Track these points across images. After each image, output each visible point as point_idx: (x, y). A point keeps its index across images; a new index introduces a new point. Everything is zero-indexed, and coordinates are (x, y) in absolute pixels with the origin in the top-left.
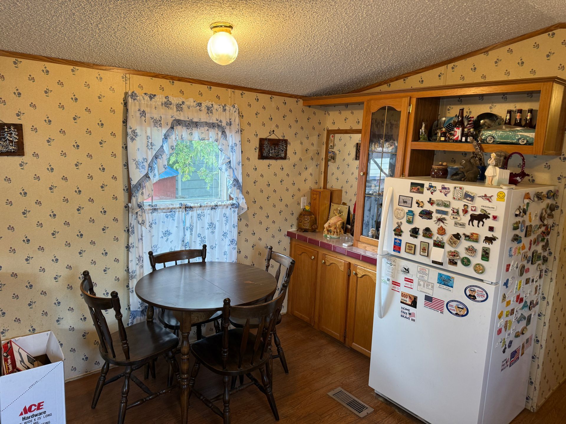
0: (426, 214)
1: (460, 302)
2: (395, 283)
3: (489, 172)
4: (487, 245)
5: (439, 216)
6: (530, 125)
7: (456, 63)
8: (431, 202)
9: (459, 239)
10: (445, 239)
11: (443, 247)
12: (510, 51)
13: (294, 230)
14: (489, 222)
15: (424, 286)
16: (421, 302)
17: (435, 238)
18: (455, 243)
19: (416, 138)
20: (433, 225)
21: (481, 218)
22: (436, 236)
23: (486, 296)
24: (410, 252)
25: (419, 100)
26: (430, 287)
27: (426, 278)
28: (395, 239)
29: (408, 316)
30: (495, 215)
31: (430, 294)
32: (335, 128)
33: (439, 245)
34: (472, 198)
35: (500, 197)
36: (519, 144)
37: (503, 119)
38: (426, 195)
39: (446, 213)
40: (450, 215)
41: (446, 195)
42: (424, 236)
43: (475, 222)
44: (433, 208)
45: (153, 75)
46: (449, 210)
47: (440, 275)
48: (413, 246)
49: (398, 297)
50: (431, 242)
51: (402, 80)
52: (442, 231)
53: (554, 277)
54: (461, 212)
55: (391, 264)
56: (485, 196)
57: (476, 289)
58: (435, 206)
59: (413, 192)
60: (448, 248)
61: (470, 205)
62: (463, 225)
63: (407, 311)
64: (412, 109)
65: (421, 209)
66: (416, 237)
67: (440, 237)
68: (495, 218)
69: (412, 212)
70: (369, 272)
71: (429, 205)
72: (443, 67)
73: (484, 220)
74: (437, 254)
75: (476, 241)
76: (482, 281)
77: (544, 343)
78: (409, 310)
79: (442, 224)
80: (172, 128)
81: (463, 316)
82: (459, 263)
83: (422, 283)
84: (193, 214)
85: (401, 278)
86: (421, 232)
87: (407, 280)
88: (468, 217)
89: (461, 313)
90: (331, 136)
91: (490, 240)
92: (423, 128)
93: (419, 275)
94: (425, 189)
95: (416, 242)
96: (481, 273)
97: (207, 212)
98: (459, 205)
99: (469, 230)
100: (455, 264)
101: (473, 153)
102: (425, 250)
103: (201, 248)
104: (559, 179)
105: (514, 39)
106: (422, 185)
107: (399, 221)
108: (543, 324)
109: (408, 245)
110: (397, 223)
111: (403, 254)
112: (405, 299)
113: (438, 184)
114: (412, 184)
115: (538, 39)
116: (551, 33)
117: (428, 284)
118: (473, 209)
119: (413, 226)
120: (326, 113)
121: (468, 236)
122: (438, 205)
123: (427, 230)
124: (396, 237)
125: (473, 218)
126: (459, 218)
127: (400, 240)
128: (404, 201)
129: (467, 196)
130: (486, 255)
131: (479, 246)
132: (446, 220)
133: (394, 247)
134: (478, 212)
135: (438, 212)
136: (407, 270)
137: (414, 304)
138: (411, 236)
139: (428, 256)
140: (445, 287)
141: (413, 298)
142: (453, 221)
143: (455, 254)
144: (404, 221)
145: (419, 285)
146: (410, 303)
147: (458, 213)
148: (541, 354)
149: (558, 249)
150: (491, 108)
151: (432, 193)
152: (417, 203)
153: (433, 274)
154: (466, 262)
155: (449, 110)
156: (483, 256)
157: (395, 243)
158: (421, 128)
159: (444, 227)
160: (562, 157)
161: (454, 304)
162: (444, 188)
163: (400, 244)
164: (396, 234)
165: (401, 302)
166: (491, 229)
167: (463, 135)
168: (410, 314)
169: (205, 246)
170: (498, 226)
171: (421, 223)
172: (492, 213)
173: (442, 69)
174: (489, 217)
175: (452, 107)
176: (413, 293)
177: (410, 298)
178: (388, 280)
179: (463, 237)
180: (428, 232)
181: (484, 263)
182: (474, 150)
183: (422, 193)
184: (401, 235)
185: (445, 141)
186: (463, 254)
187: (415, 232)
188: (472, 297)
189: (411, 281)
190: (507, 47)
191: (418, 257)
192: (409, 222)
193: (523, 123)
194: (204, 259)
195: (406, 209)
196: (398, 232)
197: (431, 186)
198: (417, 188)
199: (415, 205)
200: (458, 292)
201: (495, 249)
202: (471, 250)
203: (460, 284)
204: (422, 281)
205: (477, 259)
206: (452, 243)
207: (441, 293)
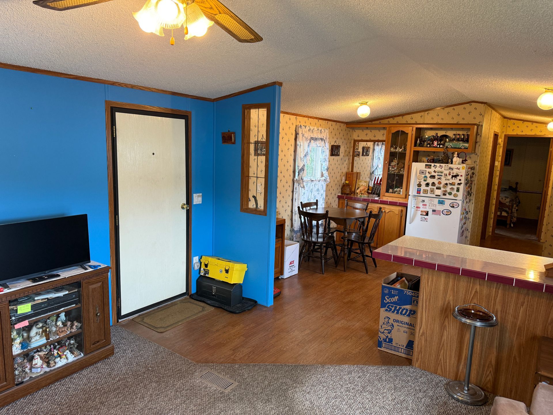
0: (433, 177)
1: (448, 210)
2: (417, 207)
3: (455, 159)
4: (458, 186)
5: (439, 177)
6: (467, 141)
7: (429, 112)
8: (435, 172)
9: (447, 185)
10: (441, 186)
11: (440, 189)
12: (454, 109)
13: (340, 194)
14: (459, 178)
15: (432, 206)
16: (430, 213)
17: (437, 186)
18: (446, 187)
19: (415, 145)
20: (436, 181)
21: (456, 176)
22: (437, 185)
23: (458, 205)
24: (426, 193)
25: (416, 128)
26: (435, 206)
27: (433, 203)
28: (418, 189)
29: (424, 220)
30: (461, 175)
31: (434, 209)
32: (360, 139)
33: (438, 188)
34: (452, 169)
35: (463, 168)
36: (462, 148)
37: (451, 138)
38: (433, 169)
39: (441, 176)
40: (443, 176)
41: (441, 168)
42: (432, 186)
43: (454, 178)
44: (436, 174)
45: (303, 116)
46: (443, 174)
47: (439, 200)
48: (427, 190)
49: (419, 213)
50: (435, 188)
51: (401, 117)
52: (440, 183)
53: (473, 202)
54: (448, 175)
55: (416, 200)
56: (458, 168)
57: (454, 203)
58: (436, 173)
59: (427, 168)
60: (442, 189)
61: (451, 172)
62: (449, 180)
63: (424, 218)
64: (414, 133)
65: (430, 175)
66: (428, 187)
67: (439, 185)
68: (461, 176)
69: (426, 176)
70: (393, 209)
71: (434, 173)
72: (423, 113)
73: (457, 177)
74: (438, 192)
75: (454, 185)
76: (456, 200)
77: (470, 230)
78: (424, 217)
79: (440, 180)
80: (310, 142)
81: (449, 215)
82: (447, 194)
83: (431, 205)
84: (313, 183)
85: (421, 205)
86: (430, 184)
87: (423, 205)
88: (451, 176)
89: (449, 214)
90: (357, 143)
91: (459, 184)
92: (418, 141)
93: (429, 202)
94: (432, 167)
95: (428, 188)
96: (456, 197)
97: (317, 183)
99: (451, 181)
100: (446, 195)
101: (444, 152)
102: (432, 191)
103: (315, 201)
104: (474, 162)
105: (455, 104)
106: (431, 165)
107: (420, 181)
108: (469, 222)
109: (424, 190)
110: (419, 182)
111: (422, 194)
112: (423, 213)
113: (438, 165)
114: (426, 165)
115: (465, 106)
116: (470, 104)
118: (453, 173)
119: (426, 182)
120: (353, 130)
121: (451, 184)
122: (438, 173)
123: (433, 183)
124: (418, 188)
125: (453, 176)
126: (447, 177)
127: (420, 189)
128: (422, 172)
129: (450, 168)
130: (458, 190)
131: (455, 187)
132: (441, 178)
133: (417, 192)
134: (455, 174)
135: (438, 175)
136: (424, 201)
137: (427, 214)
138: (426, 186)
139: (433, 194)
140: (441, 205)
141: (426, 212)
142: (445, 179)
143: (446, 191)
144: (422, 180)
145: (429, 206)
146: (425, 214)
147: (446, 175)
148: (469, 235)
149: (475, 190)
150: (446, 132)
151: (435, 168)
152: (428, 172)
153: (436, 201)
154: (450, 194)
155: (426, 132)
156: (457, 190)
157: (418, 190)
158: (417, 141)
159: (441, 181)
160: (475, 153)
161: (445, 211)
162: (440, 166)
163: (420, 190)
164: (418, 187)
165: (421, 215)
166: (460, 180)
167: (438, 145)
168: (425, 219)
169: (317, 200)
170: (463, 179)
171: (430, 181)
172: (460, 174)
173: (422, 114)
174: (459, 176)
175: (427, 131)
176: (426, 210)
177: (425, 212)
178: (414, 206)
179: (449, 184)
180: (433, 184)
181: (457, 193)
182: (444, 151)
183: (431, 168)
184: (421, 187)
185: (429, 147)
186: (449, 190)
187: (427, 185)
188: (453, 207)
189: (426, 205)
190: (452, 108)
191: (429, 195)
192: (425, 181)
193: (460, 139)
194: (317, 206)
195: (423, 176)
196: (419, 185)
197: (435, 166)
198: (429, 167)
199: (427, 174)
200: (447, 206)
201: (462, 187)
202: (452, 189)
203: (447, 203)
204: (431, 204)
205: (454, 192)
206: (444, 187)
207: (439, 208)
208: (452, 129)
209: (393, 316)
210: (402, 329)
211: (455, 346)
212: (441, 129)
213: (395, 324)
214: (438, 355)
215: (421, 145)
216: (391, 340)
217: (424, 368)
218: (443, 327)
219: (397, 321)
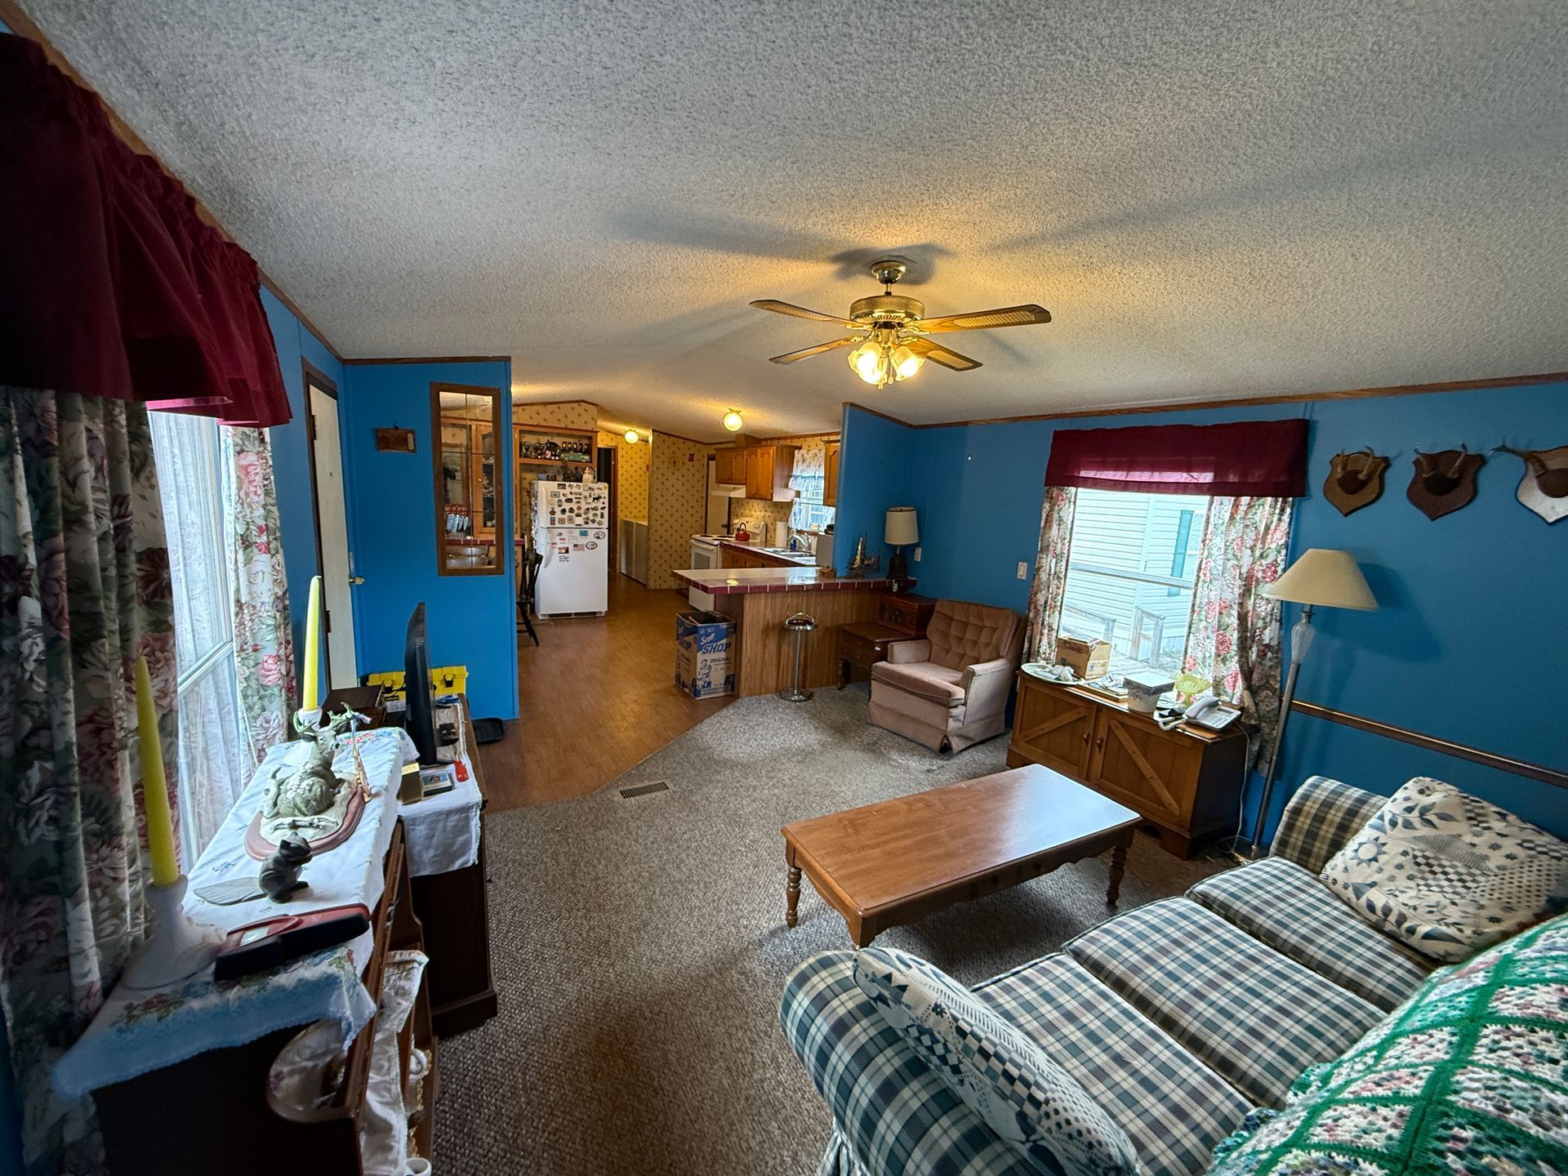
0: (569, 500)
1: (592, 542)
2: (553, 544)
3: (587, 476)
4: (601, 511)
5: (577, 500)
6: (588, 452)
8: (571, 493)
9: (588, 510)
10: (582, 512)
11: (581, 516)
12: (559, 408)
14: (601, 500)
15: (572, 540)
16: (571, 549)
18: (587, 513)
20: (573, 506)
21: (598, 499)
22: (576, 511)
23: (604, 535)
24: (561, 523)
26: (576, 539)
27: (573, 535)
28: (551, 518)
29: (564, 560)
31: (576, 543)
33: (578, 515)
37: (563, 447)
38: (568, 490)
39: (580, 498)
40: (582, 499)
41: (579, 489)
43: (595, 501)
44: (573, 497)
47: (581, 531)
48: (563, 519)
49: (557, 550)
52: (579, 508)
54: (588, 497)
55: (547, 533)
56: (599, 488)
57: (599, 533)
58: (573, 495)
59: (560, 489)
60: (583, 516)
61: (592, 493)
62: (589, 503)
63: (563, 557)
65: (566, 498)
66: (565, 514)
67: (578, 511)
68: (605, 498)
69: (560, 500)
71: (570, 495)
74: (579, 520)
75: (597, 510)
76: (601, 529)
79: (578, 504)
81: (594, 548)
82: (590, 522)
85: (557, 540)
86: (567, 511)
87: (561, 539)
88: (592, 499)
91: (603, 508)
93: (568, 534)
94: (567, 487)
95: (565, 516)
96: (600, 525)
98: (587, 494)
99: (593, 505)
100: (588, 523)
102: (571, 520)
105: (561, 402)
106: (565, 485)
107: (552, 506)
109: (560, 519)
110: (551, 508)
111: (557, 525)
112: (561, 550)
113: (574, 484)
114: (559, 485)
115: (573, 405)
116: (579, 404)
117: (574, 538)
118: (594, 495)
119: (562, 508)
121: (593, 508)
122: (575, 494)
123: (571, 508)
124: (551, 516)
125: (594, 499)
126: (587, 500)
127: (554, 517)
128: (555, 495)
130: (602, 516)
131: (599, 512)
132: (581, 502)
133: (550, 522)
134: (597, 496)
135: (576, 498)
136: (560, 534)
137: (567, 552)
138: (561, 514)
139: (572, 523)
140: (584, 537)
141: (566, 549)
142: (584, 502)
143: (587, 518)
144: (556, 506)
145: (569, 540)
146: (564, 552)
147: (586, 497)
150: (553, 439)
151: (571, 489)
152: (563, 494)
153: (577, 532)
154: (593, 521)
156: (600, 516)
157: (550, 520)
159: (580, 506)
161: (589, 544)
162: (577, 486)
163: (554, 520)
165: (559, 553)
166: (603, 503)
167: (551, 456)
168: (565, 558)
170: (606, 501)
171: (567, 506)
172: (603, 496)
174: (601, 498)
176: (565, 546)
177: (564, 549)
178: (548, 543)
179: (590, 509)
180: (571, 510)
181: (601, 520)
182: (564, 465)
183: (565, 489)
184: (554, 515)
186: (591, 517)
187: (564, 511)
188: (598, 538)
189: (564, 539)
191: (567, 525)
192: (559, 506)
193: (573, 450)
195: (556, 499)
196: (553, 513)
197: (570, 485)
198: (563, 487)
199: (561, 496)
200: (591, 538)
201: (606, 512)
202: (595, 515)
203: (591, 533)
204: (571, 537)
205: (598, 519)
206: (585, 513)
207: (582, 541)
208: (559, 435)
209: (710, 657)
210: (719, 667)
211: (775, 661)
212: (545, 434)
213: (712, 664)
214: (761, 674)
215: (526, 456)
216: (709, 684)
217: (751, 695)
218: (764, 646)
219: (714, 660)
